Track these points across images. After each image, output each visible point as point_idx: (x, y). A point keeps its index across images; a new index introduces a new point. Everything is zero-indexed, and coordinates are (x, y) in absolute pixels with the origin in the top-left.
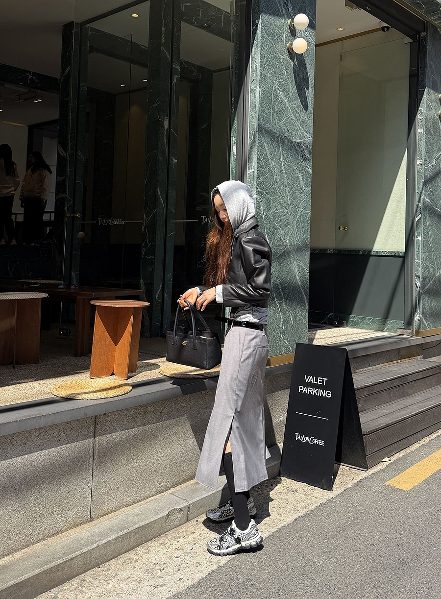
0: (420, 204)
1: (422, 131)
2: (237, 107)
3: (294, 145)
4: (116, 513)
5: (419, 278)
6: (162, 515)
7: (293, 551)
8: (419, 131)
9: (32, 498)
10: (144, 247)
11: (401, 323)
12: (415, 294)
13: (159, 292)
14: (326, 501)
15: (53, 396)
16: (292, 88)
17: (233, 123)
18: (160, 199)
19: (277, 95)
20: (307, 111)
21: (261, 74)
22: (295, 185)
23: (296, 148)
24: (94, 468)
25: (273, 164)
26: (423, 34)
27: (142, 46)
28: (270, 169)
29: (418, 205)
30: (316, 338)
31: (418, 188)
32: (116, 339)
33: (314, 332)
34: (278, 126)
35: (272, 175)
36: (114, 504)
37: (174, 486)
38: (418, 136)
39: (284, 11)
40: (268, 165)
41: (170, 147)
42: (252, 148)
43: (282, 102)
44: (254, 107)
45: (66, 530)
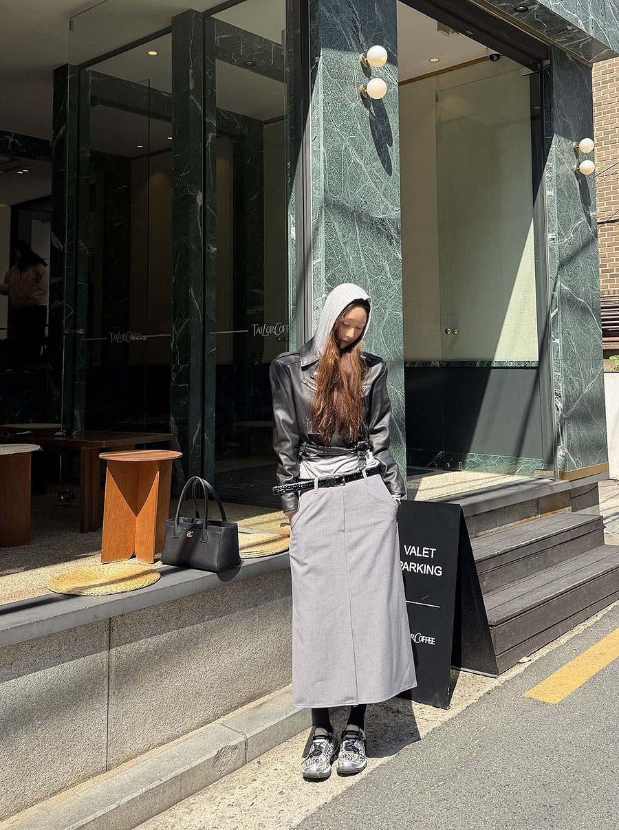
0: (556, 294)
1: (552, 193)
2: (294, 174)
3: (375, 223)
4: (143, 757)
5: (560, 397)
6: (208, 756)
7: (395, 800)
8: (548, 193)
9: (23, 740)
10: (173, 371)
11: (539, 462)
12: (556, 420)
13: (196, 434)
14: (440, 724)
15: (50, 592)
16: (370, 146)
17: (290, 196)
18: (194, 304)
19: (348, 156)
20: (391, 175)
21: (325, 129)
22: (379, 277)
23: (378, 227)
24: (110, 694)
25: (347, 250)
26: (547, 62)
27: (164, 94)
28: (343, 257)
29: (553, 295)
30: (420, 488)
31: (551, 271)
32: (136, 506)
33: (418, 480)
34: (351, 198)
35: (346, 266)
36: (140, 745)
37: (225, 713)
38: (547, 201)
39: (353, 43)
40: (341, 252)
41: (207, 231)
42: (317, 229)
43: (357, 165)
44: (318, 173)
45: (72, 785)
